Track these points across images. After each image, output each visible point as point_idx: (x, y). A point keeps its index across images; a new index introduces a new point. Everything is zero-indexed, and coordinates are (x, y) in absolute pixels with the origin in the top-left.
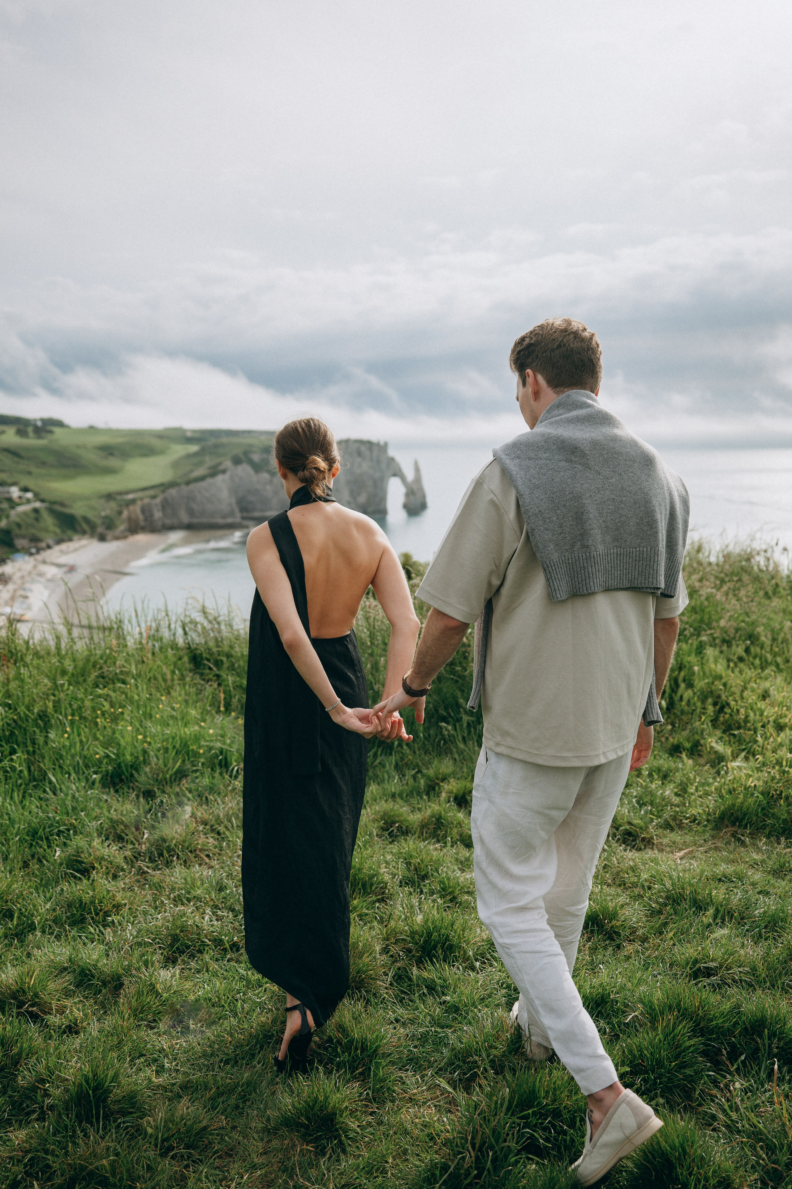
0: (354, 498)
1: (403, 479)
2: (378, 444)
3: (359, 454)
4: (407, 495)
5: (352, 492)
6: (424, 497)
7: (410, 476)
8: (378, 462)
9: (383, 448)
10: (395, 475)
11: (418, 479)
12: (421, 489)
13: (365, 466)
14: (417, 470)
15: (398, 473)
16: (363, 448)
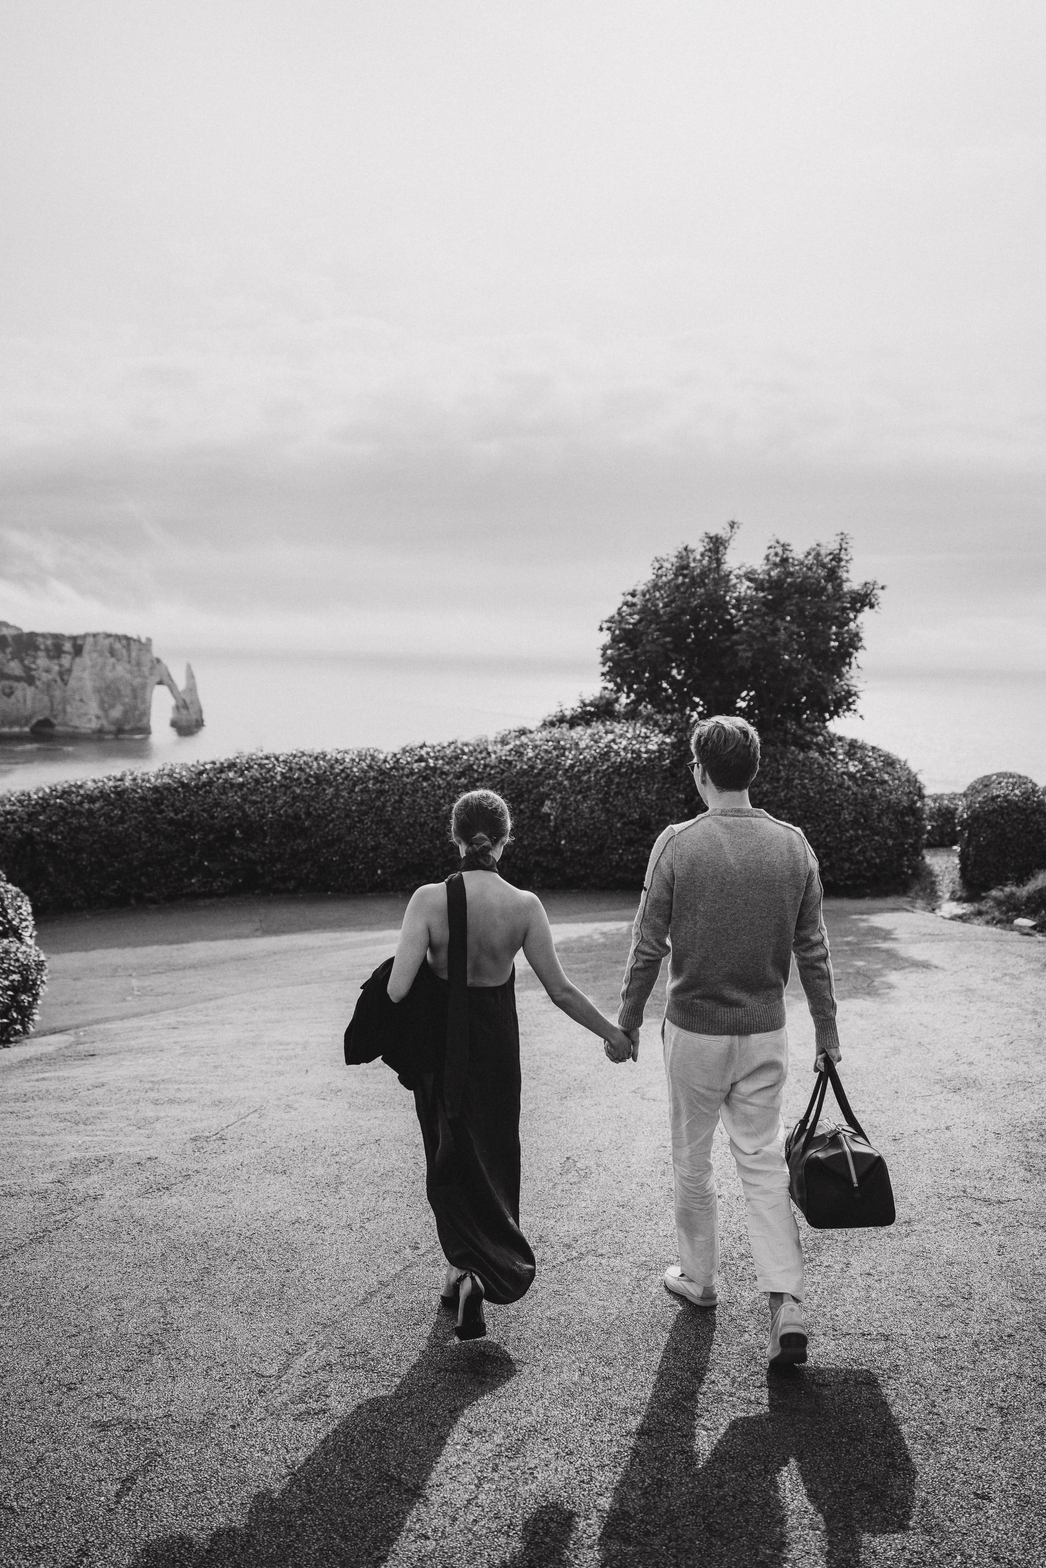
0: (105, 711)
1: (172, 688)
2: (138, 641)
3: (112, 652)
4: (177, 708)
5: (102, 703)
6: (200, 711)
7: (181, 684)
8: (139, 664)
9: (145, 646)
10: (160, 683)
11: (192, 689)
12: (196, 702)
13: (121, 670)
14: (191, 676)
15: (165, 680)
16: (118, 646)
